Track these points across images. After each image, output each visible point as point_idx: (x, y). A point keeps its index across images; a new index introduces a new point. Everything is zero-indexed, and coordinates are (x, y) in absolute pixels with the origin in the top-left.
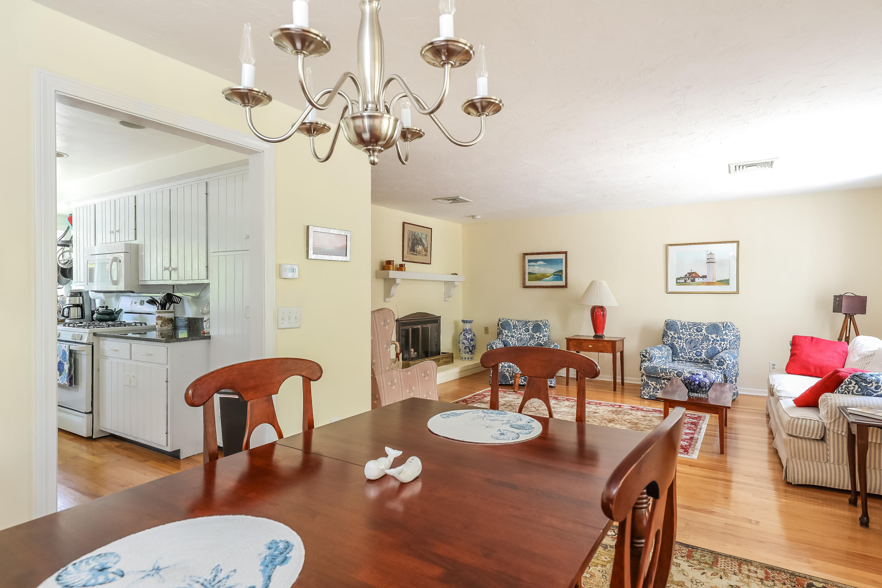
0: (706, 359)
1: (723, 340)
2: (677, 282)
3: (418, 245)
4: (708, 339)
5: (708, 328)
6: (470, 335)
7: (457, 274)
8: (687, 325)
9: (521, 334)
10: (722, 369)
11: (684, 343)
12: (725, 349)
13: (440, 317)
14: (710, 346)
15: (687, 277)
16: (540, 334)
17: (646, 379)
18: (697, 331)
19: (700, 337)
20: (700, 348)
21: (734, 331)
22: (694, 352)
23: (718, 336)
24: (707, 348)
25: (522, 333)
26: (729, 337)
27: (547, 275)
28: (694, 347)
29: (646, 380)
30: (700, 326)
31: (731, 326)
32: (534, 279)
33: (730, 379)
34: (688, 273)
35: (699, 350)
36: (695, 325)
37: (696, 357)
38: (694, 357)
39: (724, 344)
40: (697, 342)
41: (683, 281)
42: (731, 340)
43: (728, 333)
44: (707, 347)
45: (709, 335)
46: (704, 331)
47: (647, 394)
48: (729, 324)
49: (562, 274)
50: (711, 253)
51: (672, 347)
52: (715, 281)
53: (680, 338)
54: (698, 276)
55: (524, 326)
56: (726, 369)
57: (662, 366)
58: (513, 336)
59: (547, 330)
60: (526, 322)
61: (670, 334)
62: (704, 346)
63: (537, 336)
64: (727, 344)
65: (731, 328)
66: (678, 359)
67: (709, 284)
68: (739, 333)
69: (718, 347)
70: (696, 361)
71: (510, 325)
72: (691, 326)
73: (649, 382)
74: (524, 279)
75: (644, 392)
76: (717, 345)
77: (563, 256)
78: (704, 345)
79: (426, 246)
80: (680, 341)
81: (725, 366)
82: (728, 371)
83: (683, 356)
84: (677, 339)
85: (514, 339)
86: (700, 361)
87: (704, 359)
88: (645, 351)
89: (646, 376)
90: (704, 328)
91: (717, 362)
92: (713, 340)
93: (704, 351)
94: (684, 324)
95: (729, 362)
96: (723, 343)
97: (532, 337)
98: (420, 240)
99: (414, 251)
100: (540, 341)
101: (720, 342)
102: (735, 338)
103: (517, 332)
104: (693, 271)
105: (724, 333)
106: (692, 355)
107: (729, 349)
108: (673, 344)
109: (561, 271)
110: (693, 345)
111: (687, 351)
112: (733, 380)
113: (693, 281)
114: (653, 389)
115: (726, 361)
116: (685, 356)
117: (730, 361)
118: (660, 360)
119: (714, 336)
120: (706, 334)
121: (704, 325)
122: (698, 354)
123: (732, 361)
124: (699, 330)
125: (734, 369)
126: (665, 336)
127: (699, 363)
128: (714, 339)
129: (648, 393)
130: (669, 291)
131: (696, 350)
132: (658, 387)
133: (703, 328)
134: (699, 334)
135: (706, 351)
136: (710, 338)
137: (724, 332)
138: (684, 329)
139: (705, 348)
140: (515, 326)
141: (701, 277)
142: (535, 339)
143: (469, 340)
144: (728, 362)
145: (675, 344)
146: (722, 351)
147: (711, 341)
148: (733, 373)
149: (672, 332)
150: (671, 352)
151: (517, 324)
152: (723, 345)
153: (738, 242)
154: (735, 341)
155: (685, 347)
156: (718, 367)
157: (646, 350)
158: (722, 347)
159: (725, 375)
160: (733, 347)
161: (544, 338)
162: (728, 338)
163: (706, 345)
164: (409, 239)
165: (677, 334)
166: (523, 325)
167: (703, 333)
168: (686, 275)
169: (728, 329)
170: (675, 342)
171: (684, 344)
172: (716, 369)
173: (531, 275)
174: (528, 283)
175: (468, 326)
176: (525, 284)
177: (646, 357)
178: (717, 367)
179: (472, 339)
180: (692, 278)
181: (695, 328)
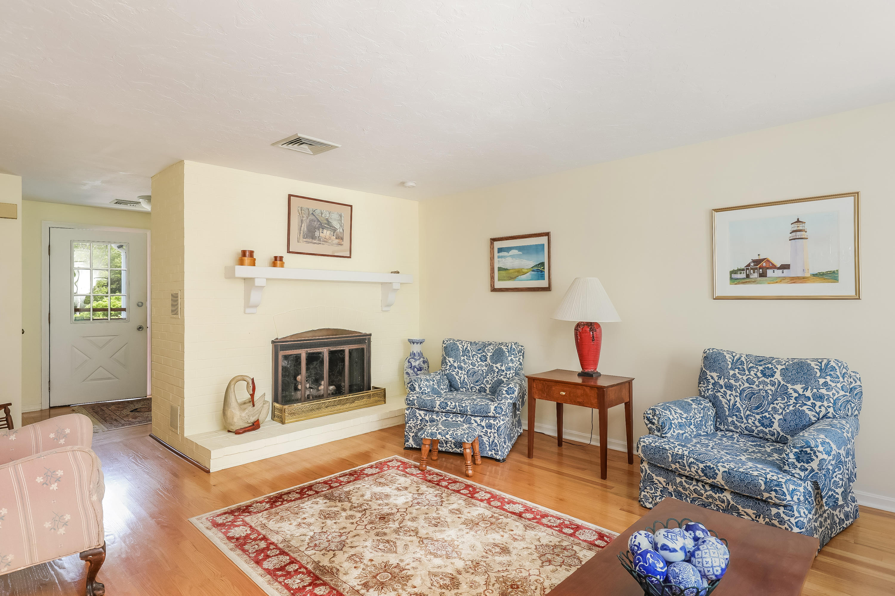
0: (782, 434)
1: (821, 398)
2: (731, 278)
3: (323, 229)
4: (786, 393)
5: (787, 369)
6: (418, 362)
7: (398, 273)
8: (745, 362)
9: (473, 364)
10: (807, 470)
11: (737, 396)
12: (823, 417)
13: (370, 335)
14: (791, 408)
15: (751, 269)
16: (502, 366)
17: (647, 469)
18: (764, 375)
19: (770, 387)
20: (770, 409)
21: (846, 379)
22: (758, 417)
23: (807, 389)
24: (784, 412)
25: (476, 363)
26: (834, 391)
27: (524, 270)
28: (757, 408)
29: (648, 471)
30: (770, 366)
31: (837, 368)
32: (505, 278)
33: (830, 493)
34: (754, 261)
35: (766, 414)
36: (760, 361)
37: (761, 428)
38: (757, 427)
39: (822, 406)
40: (764, 397)
41: (744, 276)
42: (838, 399)
43: (830, 383)
44: (784, 409)
45: (789, 386)
46: (778, 376)
47: (651, 500)
48: (832, 363)
49: (544, 269)
50: (798, 221)
51: (715, 402)
52: (807, 275)
53: (729, 387)
54: (774, 267)
55: (480, 352)
56: (816, 471)
57: (676, 449)
58: (461, 368)
59: (514, 359)
60: (485, 345)
61: (710, 378)
62: (778, 407)
63: (497, 368)
64: (829, 407)
65: (838, 373)
66: (726, 427)
67: (794, 280)
68: (858, 383)
69: (809, 413)
70: (761, 435)
71: (458, 349)
72: (751, 365)
73: (653, 475)
74: (492, 278)
75: (646, 493)
76: (805, 408)
77: (543, 240)
78: (777, 404)
79: (339, 230)
80: (729, 392)
81: (814, 465)
82: (825, 475)
83: (736, 422)
84: (724, 389)
85: (463, 372)
86: (769, 436)
87: (778, 433)
88: (651, 411)
89: (649, 463)
90: (779, 369)
91: (796, 454)
92: (797, 395)
93: (777, 417)
94: (740, 359)
95: (825, 456)
96: (818, 404)
97: (491, 370)
98: (326, 222)
99: (313, 237)
100: (502, 377)
101: (812, 401)
102: (848, 394)
103: (467, 361)
104: (761, 257)
105: (821, 383)
106: (754, 421)
107: (834, 417)
108: (715, 397)
109: (542, 264)
110: (754, 403)
111: (742, 415)
112: (837, 496)
113: (763, 275)
114: (661, 491)
115: (818, 454)
116: (739, 424)
117: (828, 453)
118: (681, 432)
119: (799, 387)
120: (782, 383)
121: (779, 362)
122: (766, 422)
123: (833, 452)
124: (768, 373)
125: (840, 469)
126: (703, 381)
127: (767, 440)
128: (799, 394)
129: (653, 498)
130: (718, 294)
131: (762, 413)
132: (671, 489)
133: (775, 370)
134: (768, 381)
135: (781, 417)
136: (791, 391)
137: (822, 381)
138: (737, 370)
139: (781, 411)
140: (466, 351)
141: (779, 268)
142: (494, 372)
143: (416, 370)
144: (821, 456)
145: (721, 398)
146: (818, 419)
147: (793, 398)
148: (837, 480)
149: (715, 375)
150: (712, 412)
151: (469, 348)
152: (820, 407)
153: (856, 195)
154: (848, 401)
155: (740, 407)
156: (799, 465)
157: (653, 410)
158: (816, 412)
159: (816, 485)
160: (842, 413)
161: (508, 373)
162: (830, 393)
163: (782, 406)
164: (302, 221)
165: (724, 379)
166: (479, 350)
167: (776, 381)
168: (749, 265)
169: (830, 375)
170: (719, 394)
171: (738, 399)
172: (794, 468)
173: (501, 272)
174: (498, 285)
175: (416, 349)
176: (494, 286)
177: (653, 424)
178: (796, 463)
179: (421, 368)
180: (761, 270)
181: (760, 368)
